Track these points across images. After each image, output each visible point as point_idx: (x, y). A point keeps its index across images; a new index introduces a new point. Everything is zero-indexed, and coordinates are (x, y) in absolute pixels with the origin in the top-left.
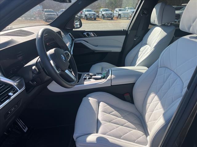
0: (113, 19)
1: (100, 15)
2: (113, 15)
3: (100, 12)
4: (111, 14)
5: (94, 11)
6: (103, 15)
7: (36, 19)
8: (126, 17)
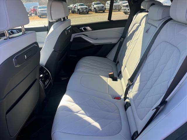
0: (105, 11)
1: (93, 9)
2: (104, 8)
3: (92, 6)
4: (103, 7)
5: (86, 5)
6: (94, 8)
7: (32, 15)
8: (117, 9)
